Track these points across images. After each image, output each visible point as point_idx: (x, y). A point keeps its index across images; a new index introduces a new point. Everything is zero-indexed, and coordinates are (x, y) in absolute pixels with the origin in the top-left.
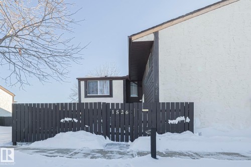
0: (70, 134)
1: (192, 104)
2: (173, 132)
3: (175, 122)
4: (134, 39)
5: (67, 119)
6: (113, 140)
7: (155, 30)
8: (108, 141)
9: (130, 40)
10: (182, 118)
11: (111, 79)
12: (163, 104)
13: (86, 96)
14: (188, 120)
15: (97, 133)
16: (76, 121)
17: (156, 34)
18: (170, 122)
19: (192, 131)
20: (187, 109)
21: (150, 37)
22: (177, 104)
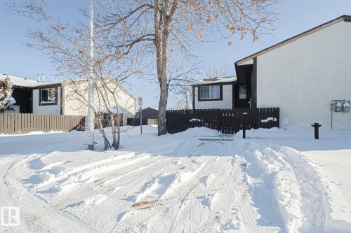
0: (196, 128)
1: (278, 109)
2: (264, 128)
3: (266, 121)
4: (239, 64)
5: (194, 120)
6: (223, 133)
7: (254, 56)
8: (220, 133)
9: (236, 64)
10: (272, 118)
11: (221, 84)
12: (261, 109)
13: (199, 100)
14: (275, 120)
15: (213, 128)
16: (199, 120)
17: (255, 60)
18: (262, 121)
19: (278, 127)
20: (275, 112)
21: (251, 62)
22: (271, 109)
